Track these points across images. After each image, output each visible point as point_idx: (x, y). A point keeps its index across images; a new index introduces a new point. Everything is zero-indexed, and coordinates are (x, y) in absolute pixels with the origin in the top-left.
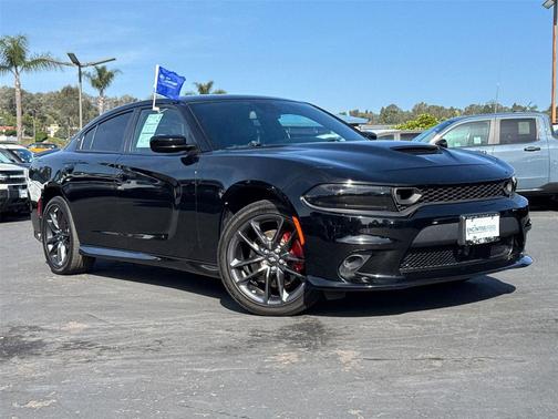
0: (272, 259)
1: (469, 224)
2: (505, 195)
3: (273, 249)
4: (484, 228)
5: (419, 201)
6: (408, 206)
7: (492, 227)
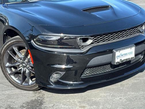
0: (24, 65)
1: (118, 54)
2: (140, 32)
3: (24, 60)
4: (126, 54)
5: (92, 43)
6: (86, 46)
7: (131, 53)
